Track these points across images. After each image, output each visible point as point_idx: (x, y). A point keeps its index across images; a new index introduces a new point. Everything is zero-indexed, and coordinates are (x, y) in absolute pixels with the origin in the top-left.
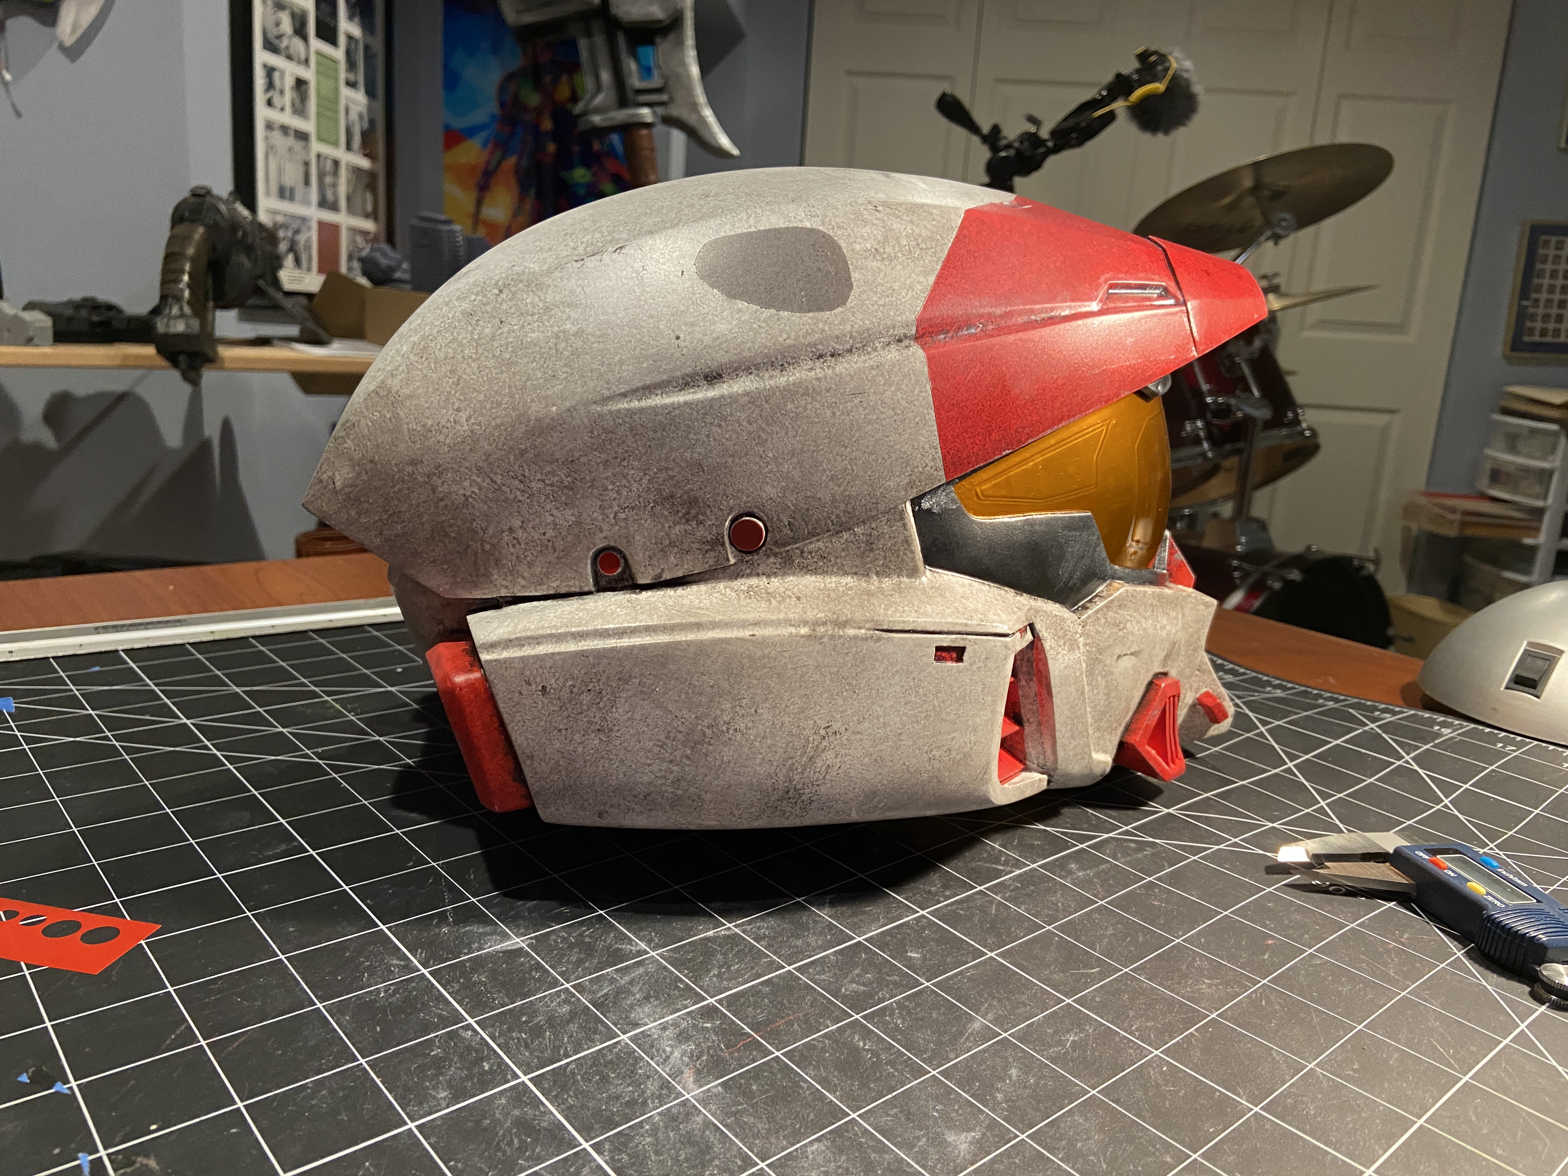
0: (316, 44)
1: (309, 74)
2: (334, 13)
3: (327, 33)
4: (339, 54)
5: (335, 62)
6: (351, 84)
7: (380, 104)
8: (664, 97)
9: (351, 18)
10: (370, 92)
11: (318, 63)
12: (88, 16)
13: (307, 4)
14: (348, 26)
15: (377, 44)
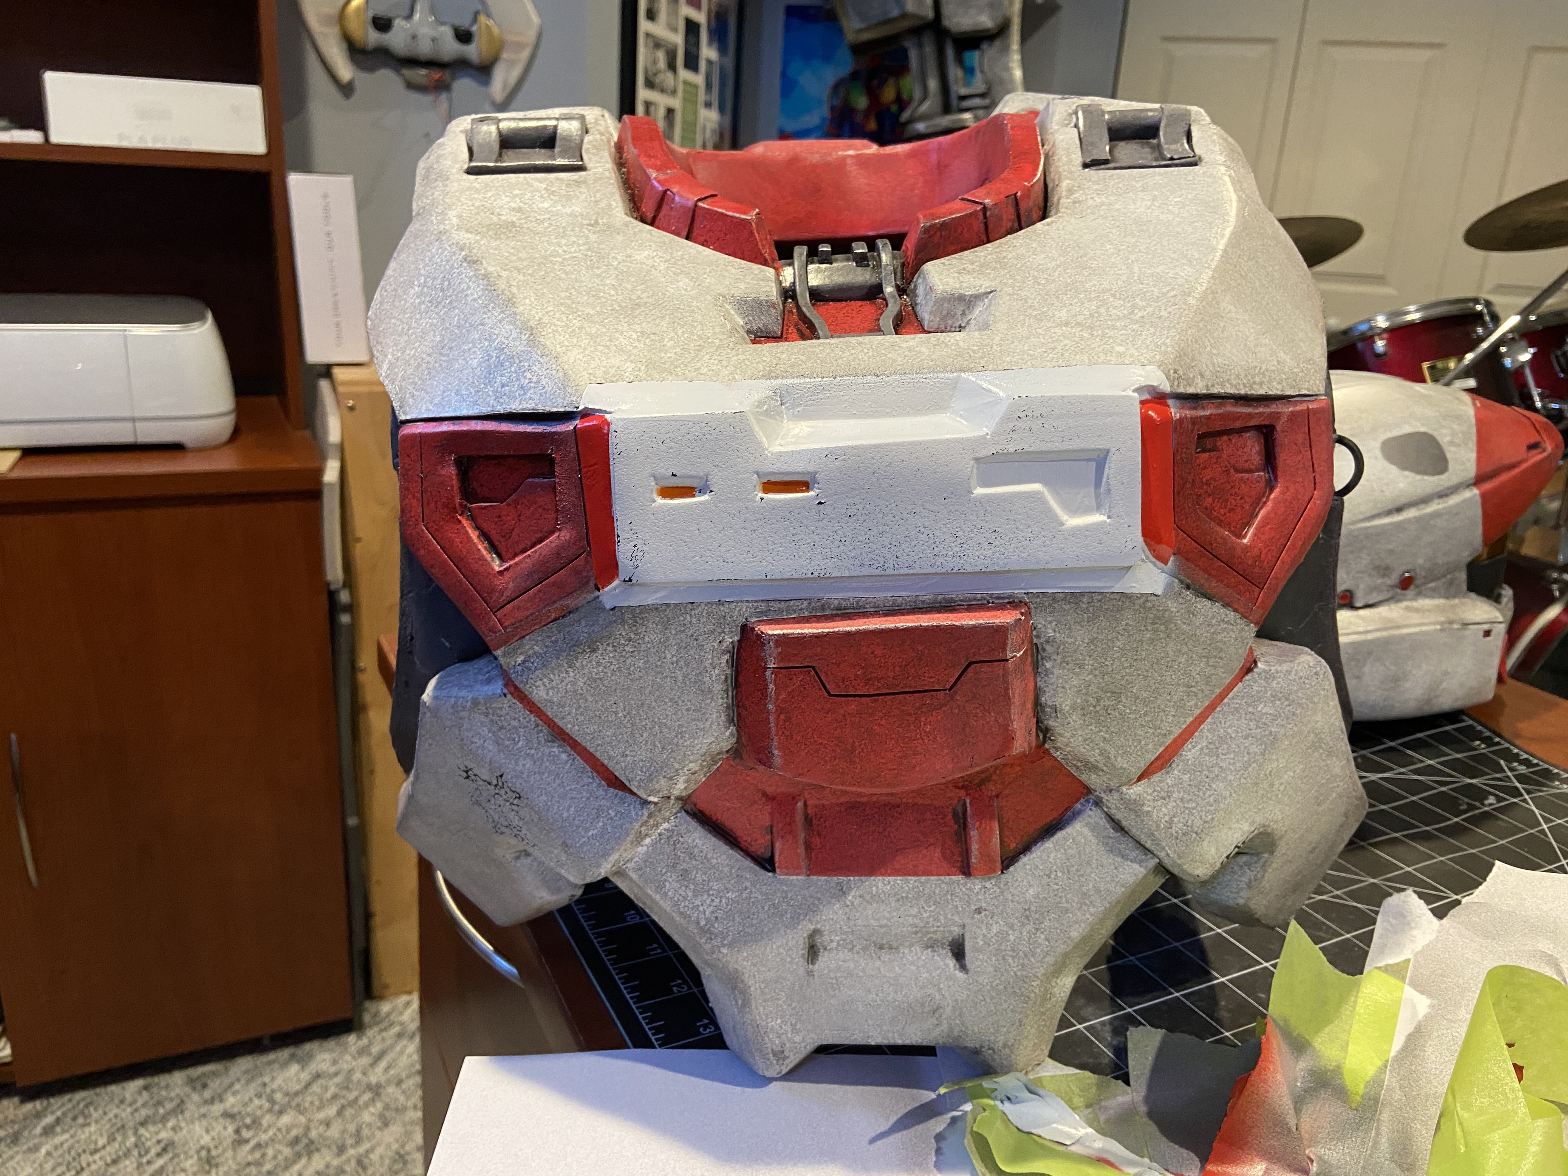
0: (684, 74)
1: (676, 103)
2: (697, 44)
3: (692, 63)
4: (699, 79)
5: (696, 87)
6: (708, 105)
7: (728, 119)
8: (985, 101)
9: (710, 44)
10: (722, 110)
11: (684, 91)
12: (516, 73)
13: (678, 39)
14: (708, 52)
15: (729, 62)
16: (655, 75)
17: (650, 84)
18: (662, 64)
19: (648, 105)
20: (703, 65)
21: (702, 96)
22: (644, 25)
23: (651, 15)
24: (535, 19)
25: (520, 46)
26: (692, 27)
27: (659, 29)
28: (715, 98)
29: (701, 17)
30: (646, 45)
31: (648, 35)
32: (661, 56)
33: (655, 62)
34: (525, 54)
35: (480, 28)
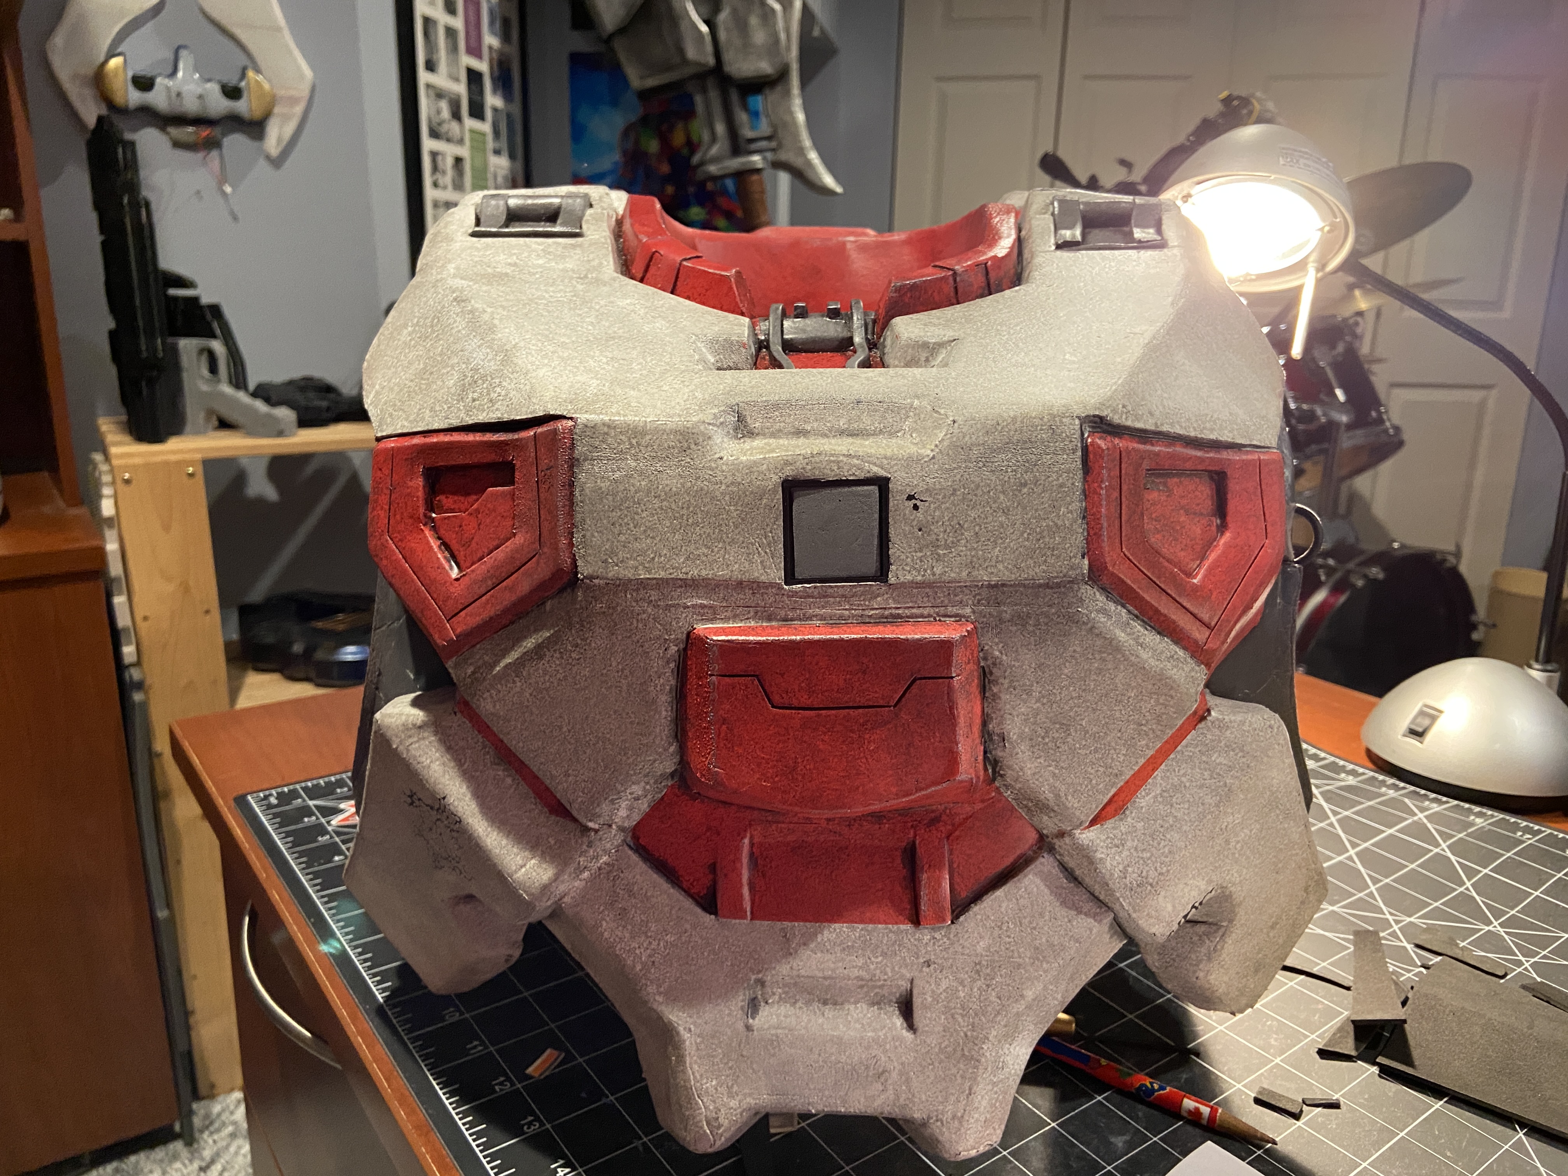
0: (470, 123)
1: (464, 152)
2: (481, 92)
3: (477, 111)
4: (486, 127)
5: (483, 135)
6: (497, 152)
7: (519, 165)
8: (773, 144)
9: (495, 91)
10: (512, 156)
11: (472, 140)
12: (289, 130)
13: (461, 89)
14: (493, 100)
15: (516, 109)
16: (440, 124)
17: (434, 134)
18: (446, 114)
19: (434, 155)
20: (489, 114)
21: (490, 144)
22: (424, 77)
23: (431, 66)
24: (308, 73)
25: (293, 101)
26: (474, 77)
27: (440, 80)
28: (504, 144)
29: (483, 66)
30: (428, 96)
31: (428, 86)
32: (444, 105)
33: (439, 112)
34: (299, 109)
35: (248, 84)
